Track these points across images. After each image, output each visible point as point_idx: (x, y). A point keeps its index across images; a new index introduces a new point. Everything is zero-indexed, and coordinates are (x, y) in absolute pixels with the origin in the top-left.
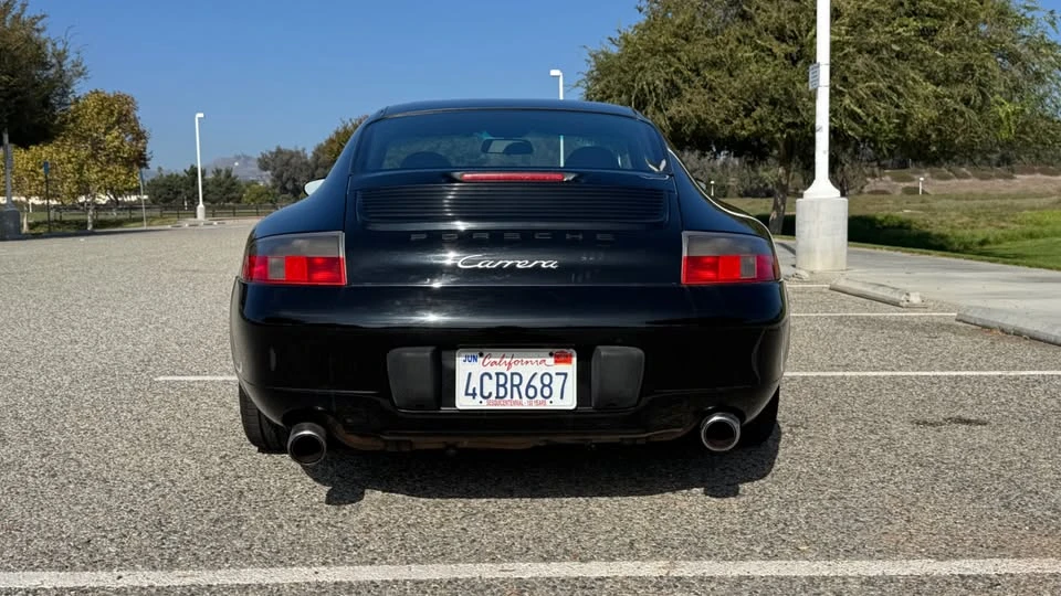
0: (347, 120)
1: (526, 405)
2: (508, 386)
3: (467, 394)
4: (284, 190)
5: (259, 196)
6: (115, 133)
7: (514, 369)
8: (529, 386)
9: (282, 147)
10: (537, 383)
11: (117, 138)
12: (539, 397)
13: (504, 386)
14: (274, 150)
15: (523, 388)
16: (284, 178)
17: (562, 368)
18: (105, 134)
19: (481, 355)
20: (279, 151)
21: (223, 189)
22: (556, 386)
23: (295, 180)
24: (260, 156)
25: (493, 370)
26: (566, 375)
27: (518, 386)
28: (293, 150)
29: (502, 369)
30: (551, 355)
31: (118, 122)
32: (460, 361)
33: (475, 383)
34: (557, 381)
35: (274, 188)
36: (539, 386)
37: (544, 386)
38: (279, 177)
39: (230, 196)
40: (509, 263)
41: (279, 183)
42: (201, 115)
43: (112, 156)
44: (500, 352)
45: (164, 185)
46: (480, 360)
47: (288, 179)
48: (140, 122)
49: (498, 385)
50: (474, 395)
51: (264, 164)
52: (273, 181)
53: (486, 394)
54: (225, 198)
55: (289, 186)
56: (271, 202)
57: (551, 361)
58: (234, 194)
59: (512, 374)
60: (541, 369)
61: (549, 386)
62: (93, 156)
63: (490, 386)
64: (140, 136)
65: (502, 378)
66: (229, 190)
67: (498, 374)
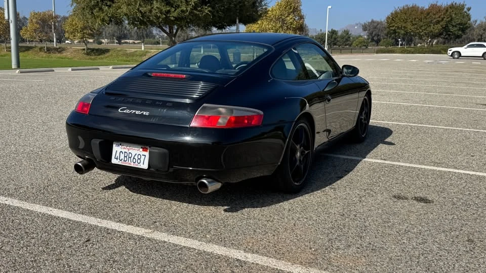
0: (397, 8)
1: (132, 165)
2: (128, 157)
3: (115, 158)
4: (373, 40)
5: (360, 43)
6: (291, 17)
7: (130, 151)
8: (134, 158)
9: (375, 20)
10: (136, 157)
11: (291, 18)
12: (136, 163)
13: (126, 157)
14: (370, 21)
15: (132, 158)
16: (373, 35)
17: (145, 153)
18: (287, 16)
19: (121, 145)
20: (373, 22)
21: (344, 40)
22: (142, 160)
23: (378, 35)
24: (363, 24)
25: (124, 151)
26: (145, 156)
27: (130, 158)
28: (379, 21)
29: (126, 151)
30: (142, 148)
31: (293, 12)
32: (114, 145)
33: (118, 155)
34: (143, 157)
35: (368, 39)
36: (137, 159)
37: (138, 159)
38: (371, 34)
39: (347, 43)
40: (134, 111)
41: (371, 37)
42: (330, 7)
43: (289, 27)
44: (127, 144)
45: (320, 38)
46: (120, 146)
47: (375, 35)
48: (302, 11)
49: (125, 157)
50: (117, 159)
51: (365, 28)
52: (368, 36)
53: (121, 159)
54: (345, 44)
55: (375, 38)
56: (365, 46)
57: (141, 150)
58: (349, 42)
59: (129, 153)
60: (138, 153)
61: (140, 159)
62: (281, 27)
63: (122, 156)
64: (301, 17)
65: (126, 154)
66: (347, 40)
67: (125, 152)
